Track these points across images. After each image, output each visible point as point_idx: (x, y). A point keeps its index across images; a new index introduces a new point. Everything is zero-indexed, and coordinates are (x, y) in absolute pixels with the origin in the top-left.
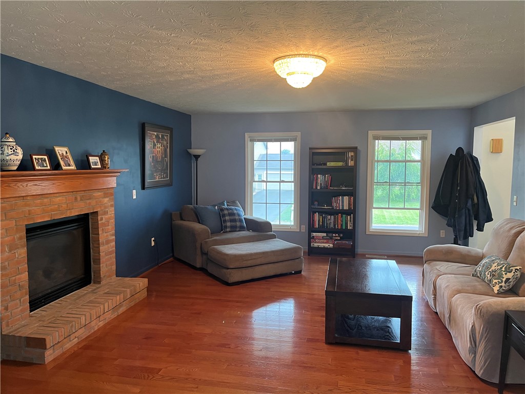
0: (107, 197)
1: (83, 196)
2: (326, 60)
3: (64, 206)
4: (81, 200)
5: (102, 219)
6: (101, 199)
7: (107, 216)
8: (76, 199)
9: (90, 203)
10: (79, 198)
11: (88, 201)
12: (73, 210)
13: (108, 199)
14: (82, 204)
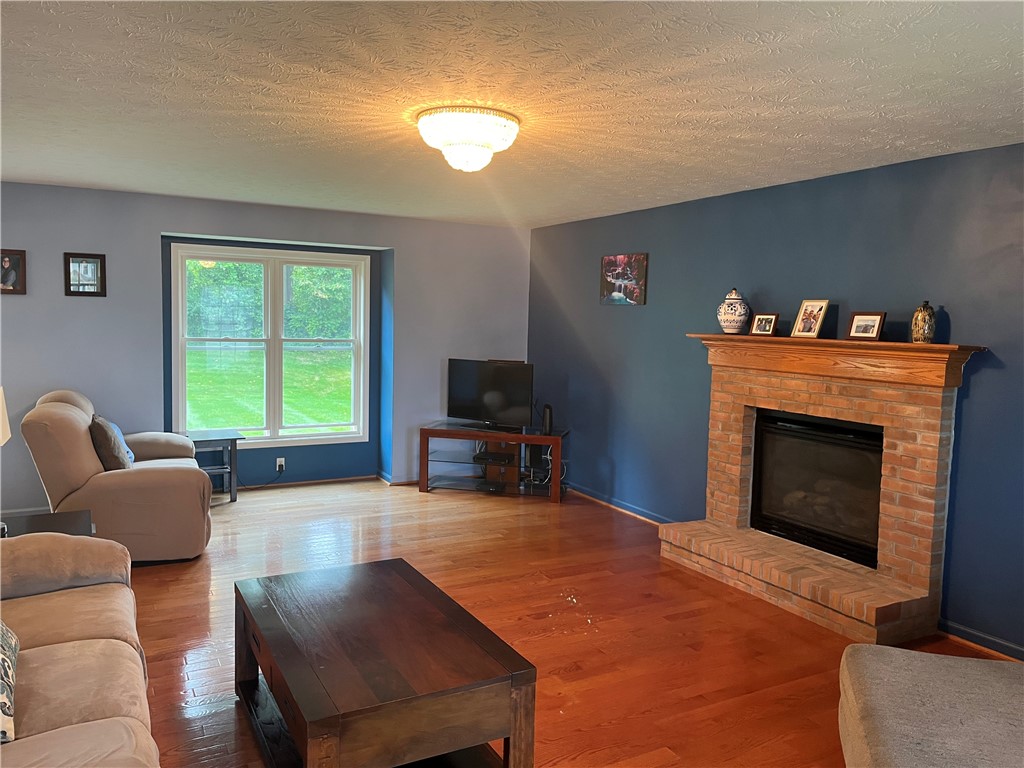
0: (915, 404)
1: (844, 387)
3: (804, 396)
4: (841, 394)
5: (894, 446)
6: (895, 404)
7: (910, 446)
8: (828, 389)
9: (861, 406)
10: (835, 390)
11: (857, 401)
12: (821, 408)
13: (917, 409)
14: (842, 402)
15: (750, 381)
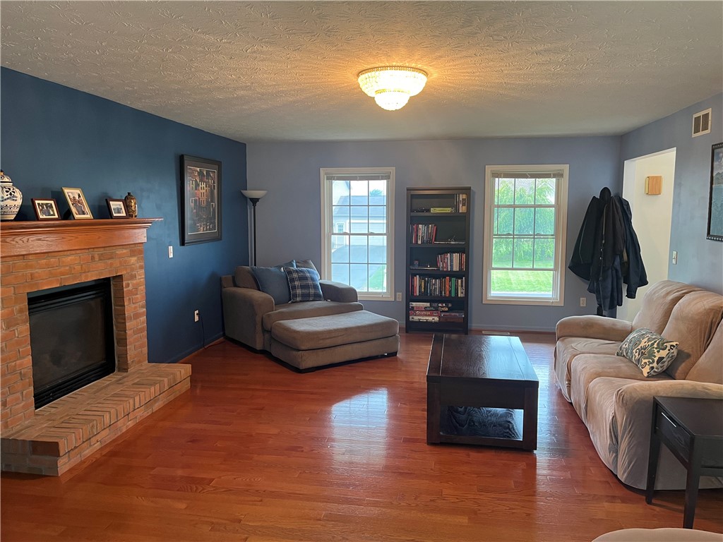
0: (134, 256)
1: (102, 254)
2: (426, 73)
3: (78, 268)
4: (100, 259)
5: (128, 285)
6: (127, 258)
7: (134, 282)
8: (93, 258)
9: (111, 264)
10: (97, 258)
11: (109, 261)
12: (89, 274)
13: (135, 258)
14: (101, 265)
15: (31, 267)
